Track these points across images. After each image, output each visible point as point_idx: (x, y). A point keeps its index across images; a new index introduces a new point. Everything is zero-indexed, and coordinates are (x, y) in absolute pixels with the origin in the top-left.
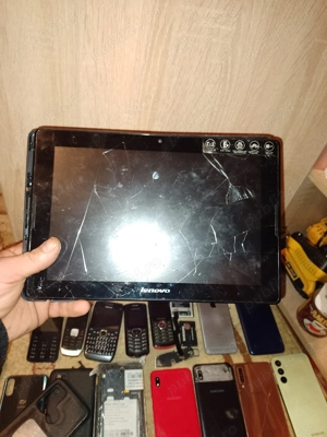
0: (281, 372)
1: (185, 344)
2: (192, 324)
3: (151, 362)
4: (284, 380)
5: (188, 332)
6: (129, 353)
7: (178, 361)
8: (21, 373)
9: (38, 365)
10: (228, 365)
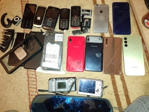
0: (126, 42)
1: (84, 27)
2: (90, 20)
3: (69, 33)
4: (126, 46)
5: (87, 23)
6: (60, 28)
7: (80, 33)
8: (19, 32)
9: (26, 29)
10: (102, 37)
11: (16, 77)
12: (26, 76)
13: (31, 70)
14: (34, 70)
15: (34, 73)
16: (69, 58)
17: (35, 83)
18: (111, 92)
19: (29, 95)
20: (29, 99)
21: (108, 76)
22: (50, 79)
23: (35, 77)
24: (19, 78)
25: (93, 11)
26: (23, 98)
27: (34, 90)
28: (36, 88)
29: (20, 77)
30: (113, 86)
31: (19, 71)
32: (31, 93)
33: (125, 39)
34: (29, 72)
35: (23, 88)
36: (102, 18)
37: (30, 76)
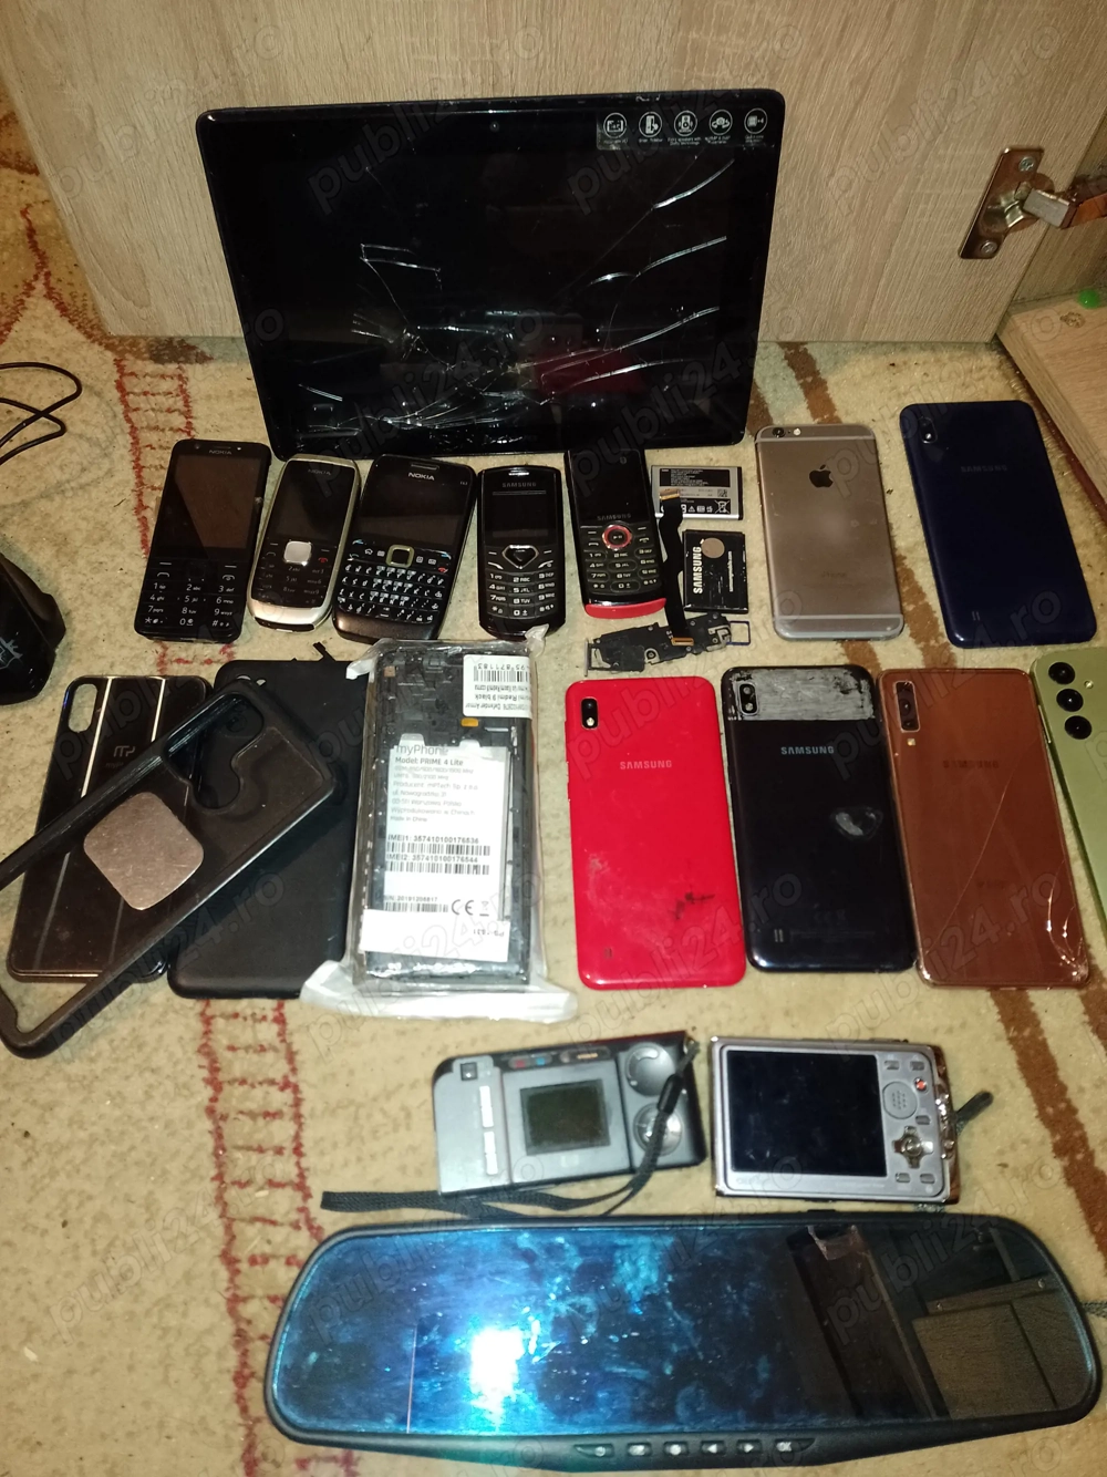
0: (1070, 700)
1: (698, 602)
2: (735, 542)
3: (568, 653)
4: (1079, 728)
5: (713, 567)
7: (670, 653)
9: (177, 649)
10: (858, 672)
11: (86, 1085)
12: (196, 1071)
13: (243, 1005)
14: (266, 1005)
15: (268, 1032)
16: (596, 864)
17: (282, 1131)
18: (1024, 1156)
19: (229, 1259)
20: (235, 1301)
21: (977, 1007)
22: (444, 1068)
23: (279, 1069)
24: (118, 1098)
25: (750, 474)
26: (165, 1304)
27: (283, 1203)
28: (301, 1186)
29: (135, 1088)
30: (1041, 1099)
31: (123, 1029)
32: (252, 1240)
33: (1061, 672)
34: (224, 1032)
35: (167, 1200)
36: (832, 522)
37: (237, 1065)
